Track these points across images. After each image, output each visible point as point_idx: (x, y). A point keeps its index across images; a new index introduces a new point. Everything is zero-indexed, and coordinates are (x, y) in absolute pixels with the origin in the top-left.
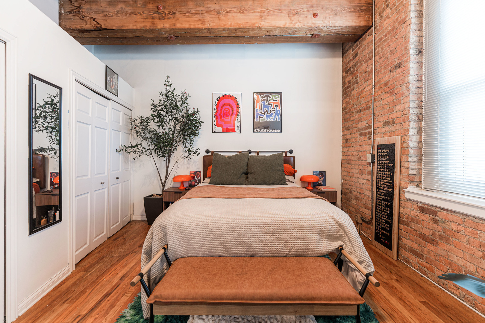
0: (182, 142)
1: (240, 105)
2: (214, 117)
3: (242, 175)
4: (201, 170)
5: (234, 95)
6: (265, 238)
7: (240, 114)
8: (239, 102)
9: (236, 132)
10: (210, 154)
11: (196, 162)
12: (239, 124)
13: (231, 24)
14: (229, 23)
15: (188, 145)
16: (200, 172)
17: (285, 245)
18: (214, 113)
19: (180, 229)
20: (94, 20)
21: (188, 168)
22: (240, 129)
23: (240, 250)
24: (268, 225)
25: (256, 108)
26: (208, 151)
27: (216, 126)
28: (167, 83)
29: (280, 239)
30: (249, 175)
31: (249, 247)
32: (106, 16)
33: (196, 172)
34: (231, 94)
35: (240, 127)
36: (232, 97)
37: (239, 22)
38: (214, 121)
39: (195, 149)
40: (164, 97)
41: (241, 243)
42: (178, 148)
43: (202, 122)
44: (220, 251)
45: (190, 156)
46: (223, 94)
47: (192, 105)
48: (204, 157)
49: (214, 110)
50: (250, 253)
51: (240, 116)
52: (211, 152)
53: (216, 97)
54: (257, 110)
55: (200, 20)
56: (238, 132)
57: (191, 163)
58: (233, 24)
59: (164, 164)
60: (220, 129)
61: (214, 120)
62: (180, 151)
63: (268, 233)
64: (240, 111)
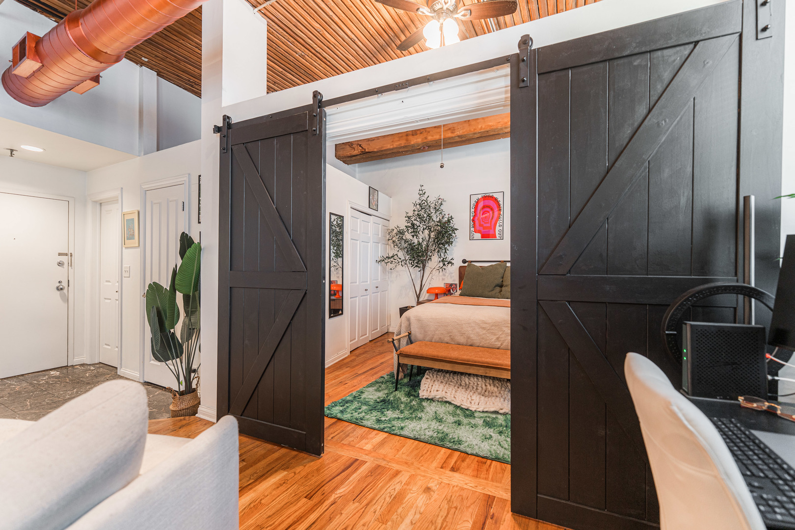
0: (436, 251)
1: (502, 206)
2: (471, 222)
3: (495, 287)
4: (457, 282)
5: (495, 195)
6: (482, 332)
7: (502, 217)
8: (501, 203)
9: (498, 238)
10: (467, 264)
11: (452, 273)
12: (501, 228)
13: (481, 127)
14: (480, 127)
15: (442, 255)
16: (456, 285)
17: (498, 339)
18: (472, 218)
19: (419, 320)
20: (360, 146)
21: (443, 279)
22: (502, 234)
23: (462, 340)
24: (484, 322)
26: (464, 261)
27: (474, 233)
28: (421, 192)
29: (494, 334)
30: (503, 288)
31: (469, 338)
32: (369, 140)
33: (451, 285)
34: (491, 194)
35: (502, 232)
36: (492, 197)
37: (490, 124)
38: (471, 227)
39: (449, 259)
40: (418, 206)
41: (462, 334)
42: (433, 258)
43: (456, 229)
44: (447, 339)
45: (444, 267)
46: (482, 195)
47: (448, 210)
48: (461, 267)
49: (471, 214)
50: (470, 342)
51: (502, 219)
52: (468, 261)
53: (474, 199)
55: (450, 129)
56: (499, 238)
57: (447, 275)
58: (483, 127)
59: (419, 274)
60: (478, 235)
61: (471, 225)
62: (434, 261)
63: (484, 329)
64: (502, 212)
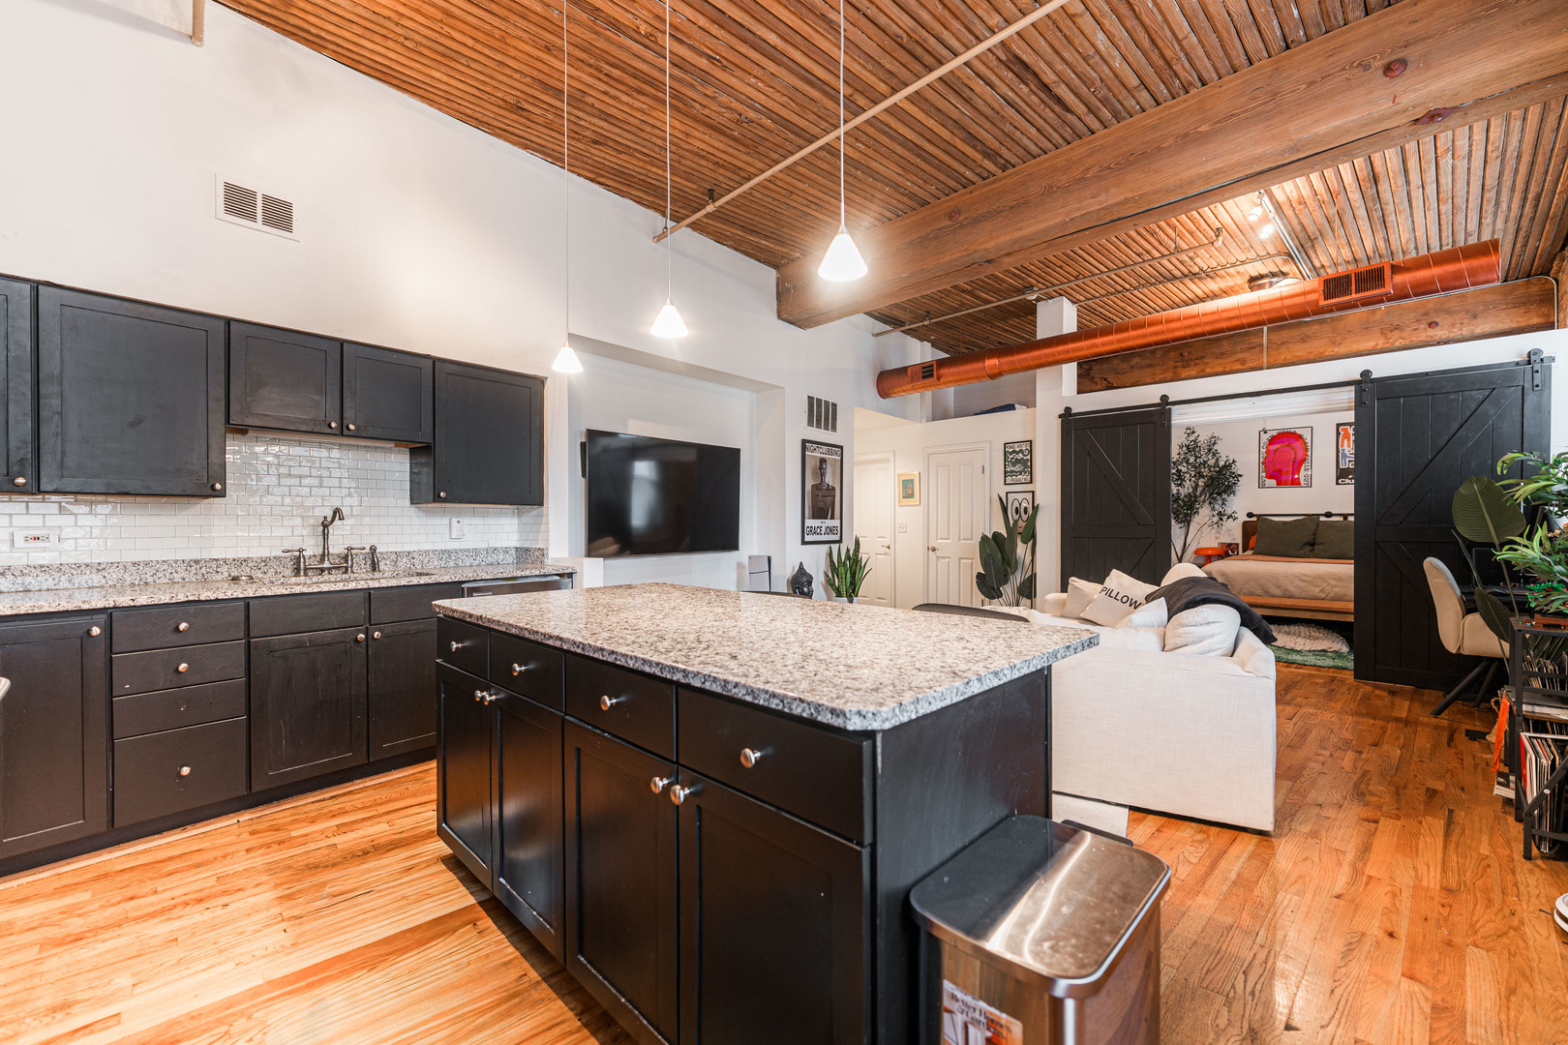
0: (1207, 502)
1: (1309, 445)
2: (1261, 466)
3: (1305, 544)
4: (1239, 540)
5: (1298, 432)
6: (1302, 584)
8: (1308, 441)
9: (1303, 485)
10: (1255, 519)
11: (1231, 530)
13: (1285, 358)
14: (1283, 357)
15: (1217, 507)
16: (1237, 544)
17: (1322, 591)
18: (1262, 460)
20: (1105, 379)
21: (1217, 538)
23: (1278, 591)
24: (1304, 575)
25: (1342, 446)
26: (1250, 515)
27: (1266, 479)
28: (1189, 431)
29: (1318, 586)
30: (1316, 547)
32: (1118, 373)
33: (1230, 545)
34: (1293, 431)
36: (1295, 434)
37: (1298, 354)
38: (1261, 472)
39: (1229, 511)
40: (1184, 448)
42: (1200, 511)
43: (1240, 476)
45: (1221, 522)
47: (1225, 452)
48: (1245, 523)
49: (1261, 456)
50: (1287, 592)
52: (1255, 515)
54: (1343, 450)
55: (1238, 360)
57: (1222, 531)
58: (1288, 357)
59: (1184, 530)
60: (1273, 482)
61: (1261, 470)
62: (1204, 514)
63: (1305, 581)
64: (1309, 453)
